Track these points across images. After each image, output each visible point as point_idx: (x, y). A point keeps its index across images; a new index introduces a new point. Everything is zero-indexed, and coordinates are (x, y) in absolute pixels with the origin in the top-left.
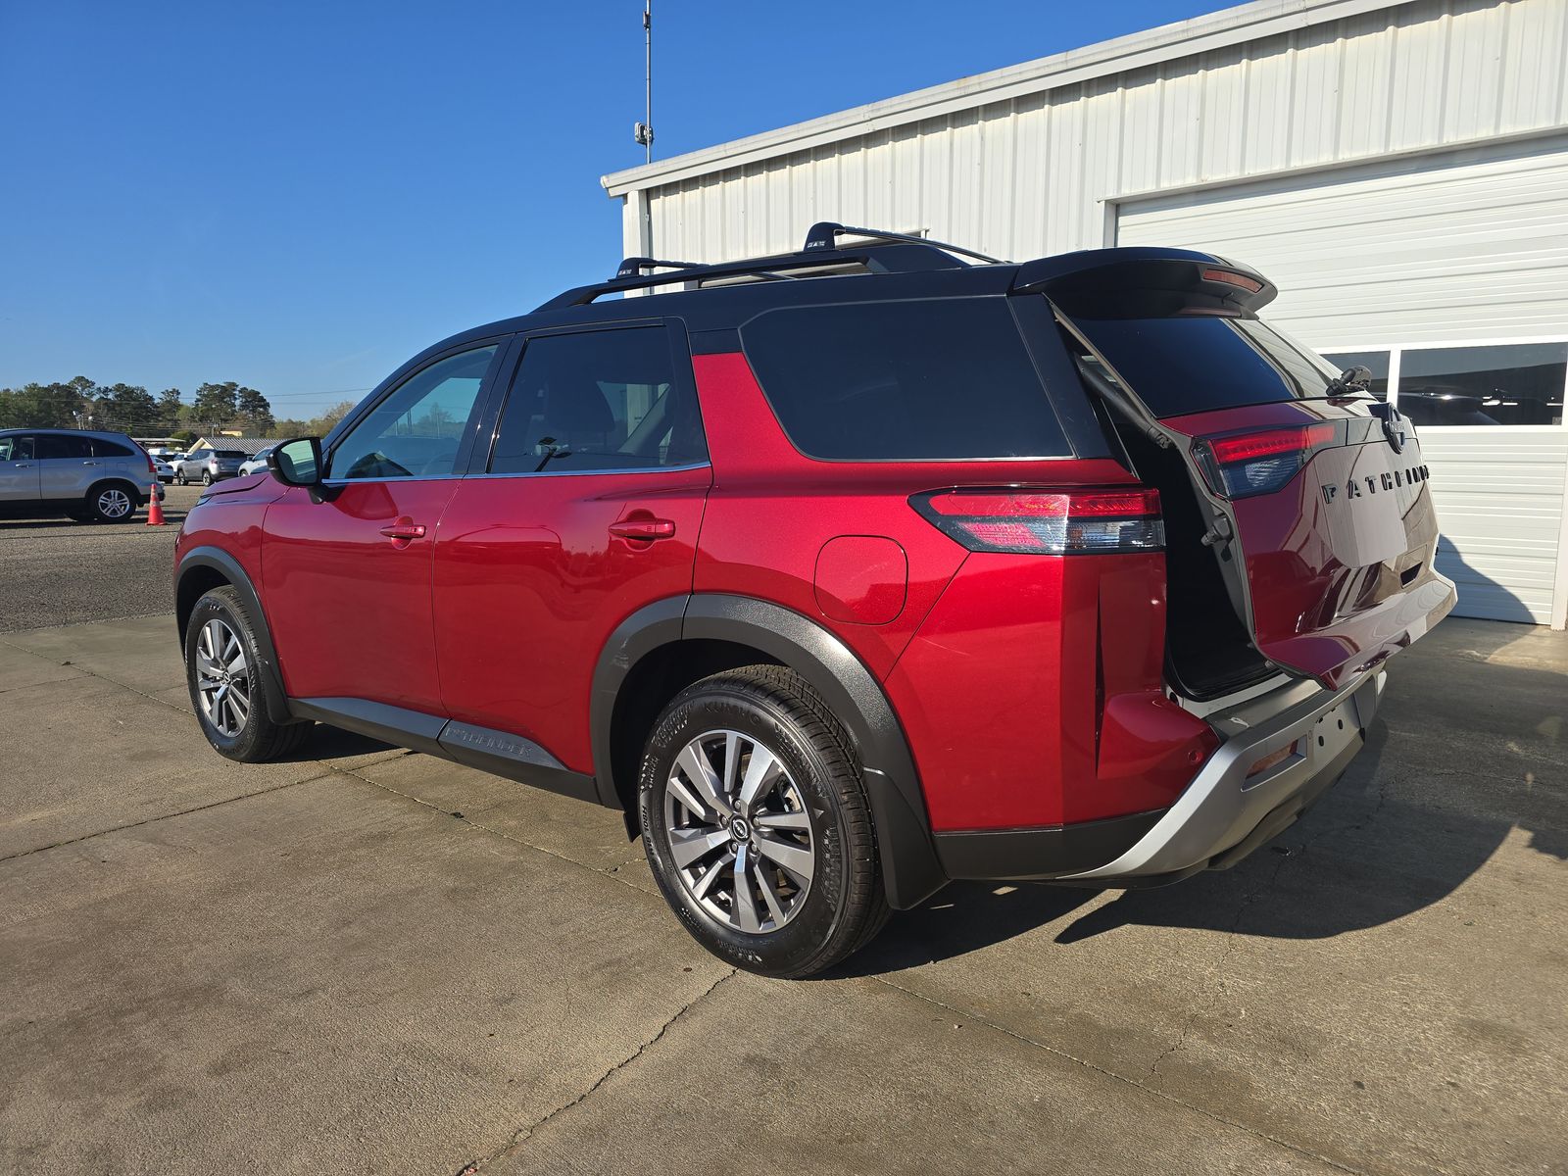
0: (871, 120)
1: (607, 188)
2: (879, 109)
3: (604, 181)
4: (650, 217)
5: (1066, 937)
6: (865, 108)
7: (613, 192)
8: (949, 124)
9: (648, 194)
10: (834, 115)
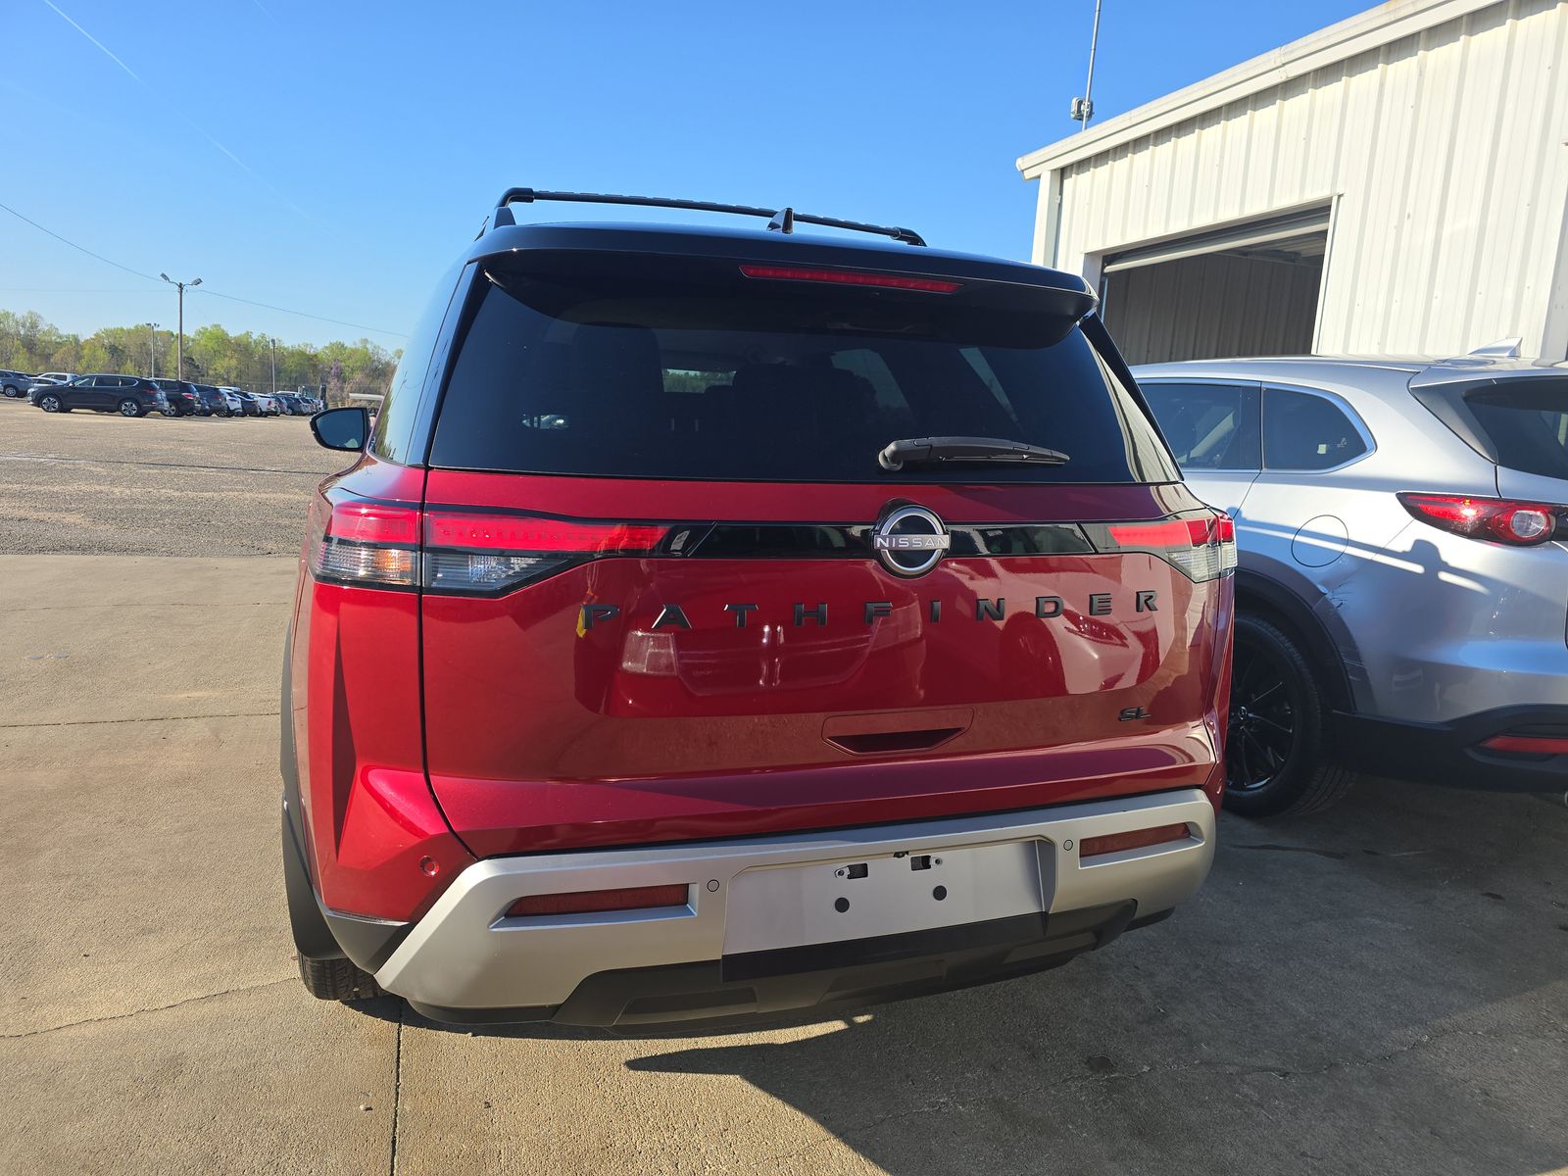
0: (1284, 65)
1: (1023, 171)
2: (1292, 52)
3: (1021, 163)
4: (1061, 199)
5: (635, 1065)
6: (1276, 52)
7: (1028, 175)
8: (1381, 58)
9: (1063, 172)
10: (1242, 64)
